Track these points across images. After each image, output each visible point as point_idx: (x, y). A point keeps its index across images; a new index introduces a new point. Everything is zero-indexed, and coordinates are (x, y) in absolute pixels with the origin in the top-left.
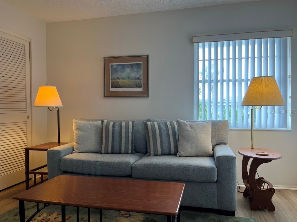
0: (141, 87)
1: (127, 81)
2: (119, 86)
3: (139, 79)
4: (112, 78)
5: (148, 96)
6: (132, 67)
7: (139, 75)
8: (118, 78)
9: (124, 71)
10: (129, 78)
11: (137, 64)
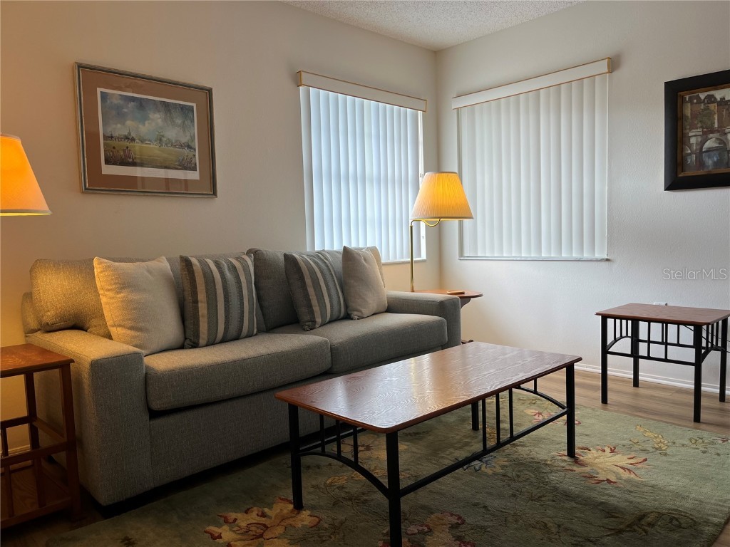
0: (194, 169)
1: (153, 149)
2: (130, 160)
3: (189, 147)
4: (109, 135)
5: (215, 194)
6: (169, 111)
7: (188, 138)
8: (127, 138)
9: (144, 119)
10: (161, 140)
11: (183, 107)
